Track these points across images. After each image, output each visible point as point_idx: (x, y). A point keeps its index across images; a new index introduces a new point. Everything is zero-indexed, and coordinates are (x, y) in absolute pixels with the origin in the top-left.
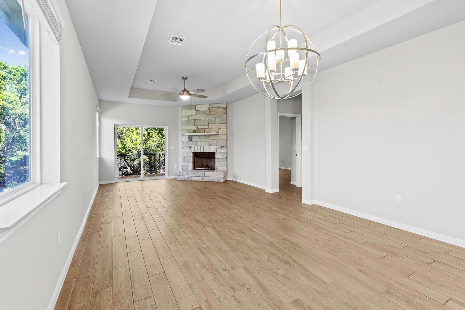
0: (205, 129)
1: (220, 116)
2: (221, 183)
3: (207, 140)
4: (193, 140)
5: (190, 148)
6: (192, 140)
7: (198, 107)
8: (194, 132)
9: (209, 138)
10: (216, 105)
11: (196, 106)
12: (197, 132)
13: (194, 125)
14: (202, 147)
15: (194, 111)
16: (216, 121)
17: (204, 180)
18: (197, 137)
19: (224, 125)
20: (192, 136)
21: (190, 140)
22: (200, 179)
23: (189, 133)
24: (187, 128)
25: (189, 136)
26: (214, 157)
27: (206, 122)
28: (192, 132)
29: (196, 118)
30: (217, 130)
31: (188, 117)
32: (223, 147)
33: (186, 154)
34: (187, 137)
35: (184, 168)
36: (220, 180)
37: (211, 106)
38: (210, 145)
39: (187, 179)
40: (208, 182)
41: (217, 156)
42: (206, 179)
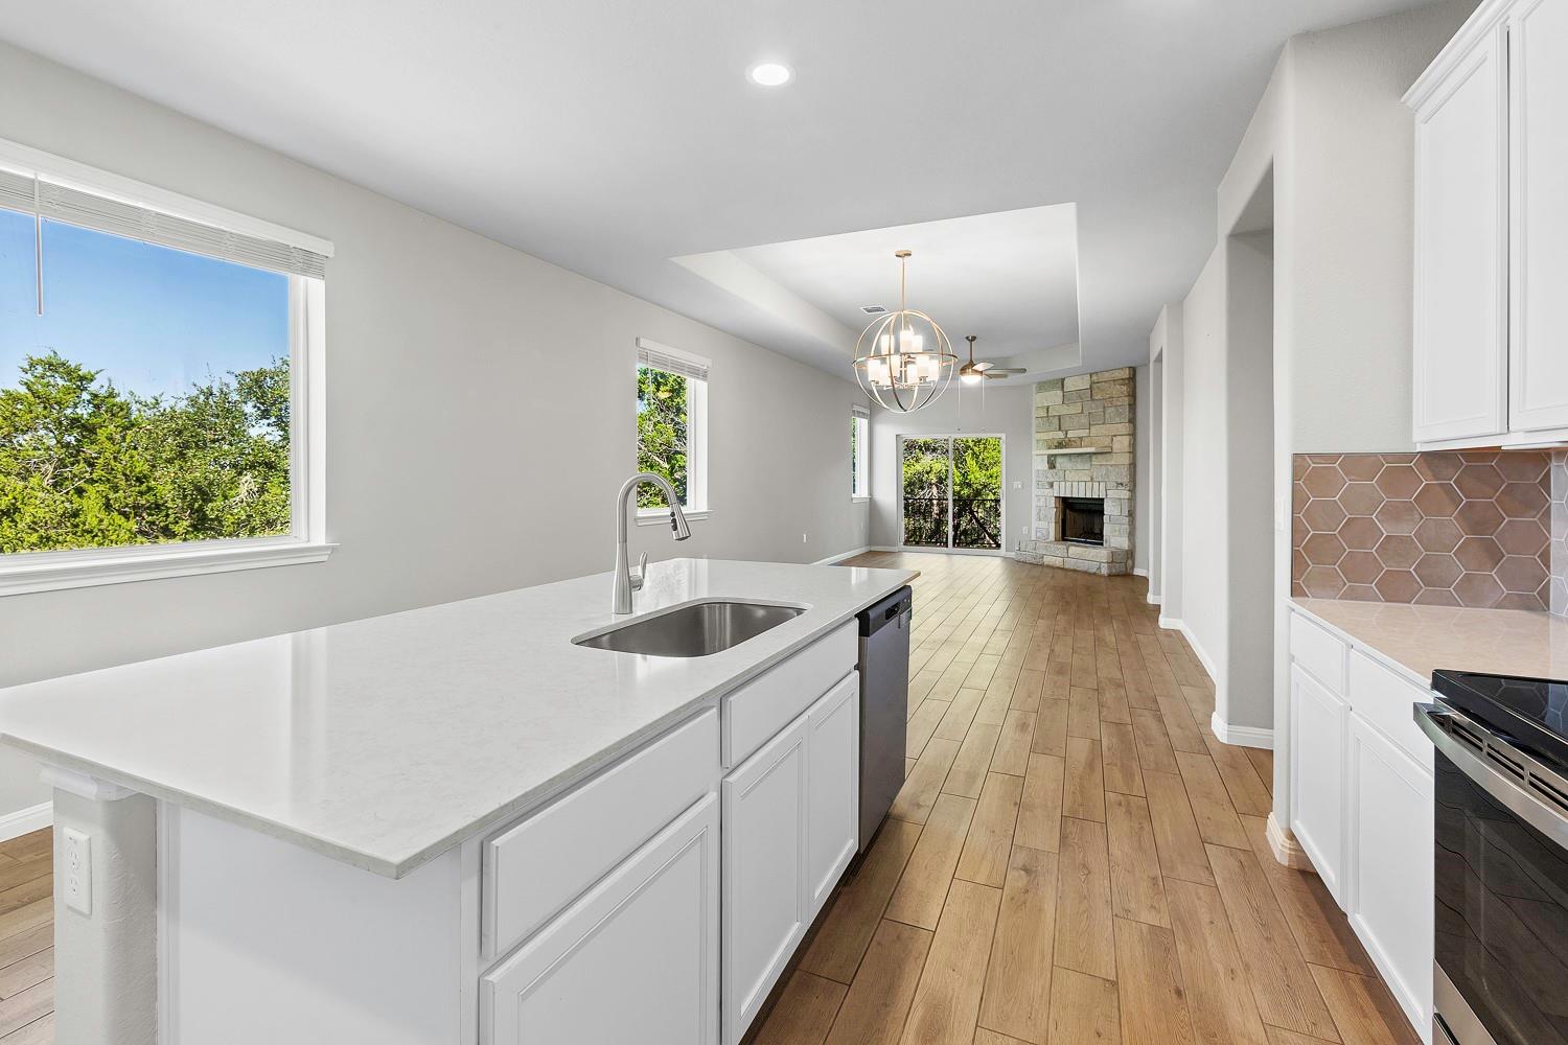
0: (1081, 438)
1: (1114, 403)
2: (1103, 576)
3: (1087, 466)
4: (1057, 465)
5: (1051, 485)
6: (1054, 467)
7: (1070, 385)
8: (1060, 445)
9: (1091, 461)
10: (1107, 376)
11: (1063, 380)
12: (1065, 447)
13: (1060, 429)
14: (1075, 484)
15: (1060, 393)
16: (1107, 416)
17: (1066, 566)
18: (1065, 459)
19: (1124, 428)
20: (1055, 455)
21: (1052, 466)
22: (1058, 562)
23: (1049, 448)
24: (1045, 436)
25: (1050, 456)
26: (1101, 513)
27: (1084, 420)
28: (1056, 447)
29: (1064, 410)
30: (1108, 440)
31: (1048, 409)
32: (1122, 484)
33: (1043, 500)
34: (1046, 458)
35: (1039, 534)
36: (1099, 568)
37: (1095, 378)
38: (1092, 479)
39: (1033, 561)
40: (1075, 571)
41: (1108, 508)
42: (1070, 564)
